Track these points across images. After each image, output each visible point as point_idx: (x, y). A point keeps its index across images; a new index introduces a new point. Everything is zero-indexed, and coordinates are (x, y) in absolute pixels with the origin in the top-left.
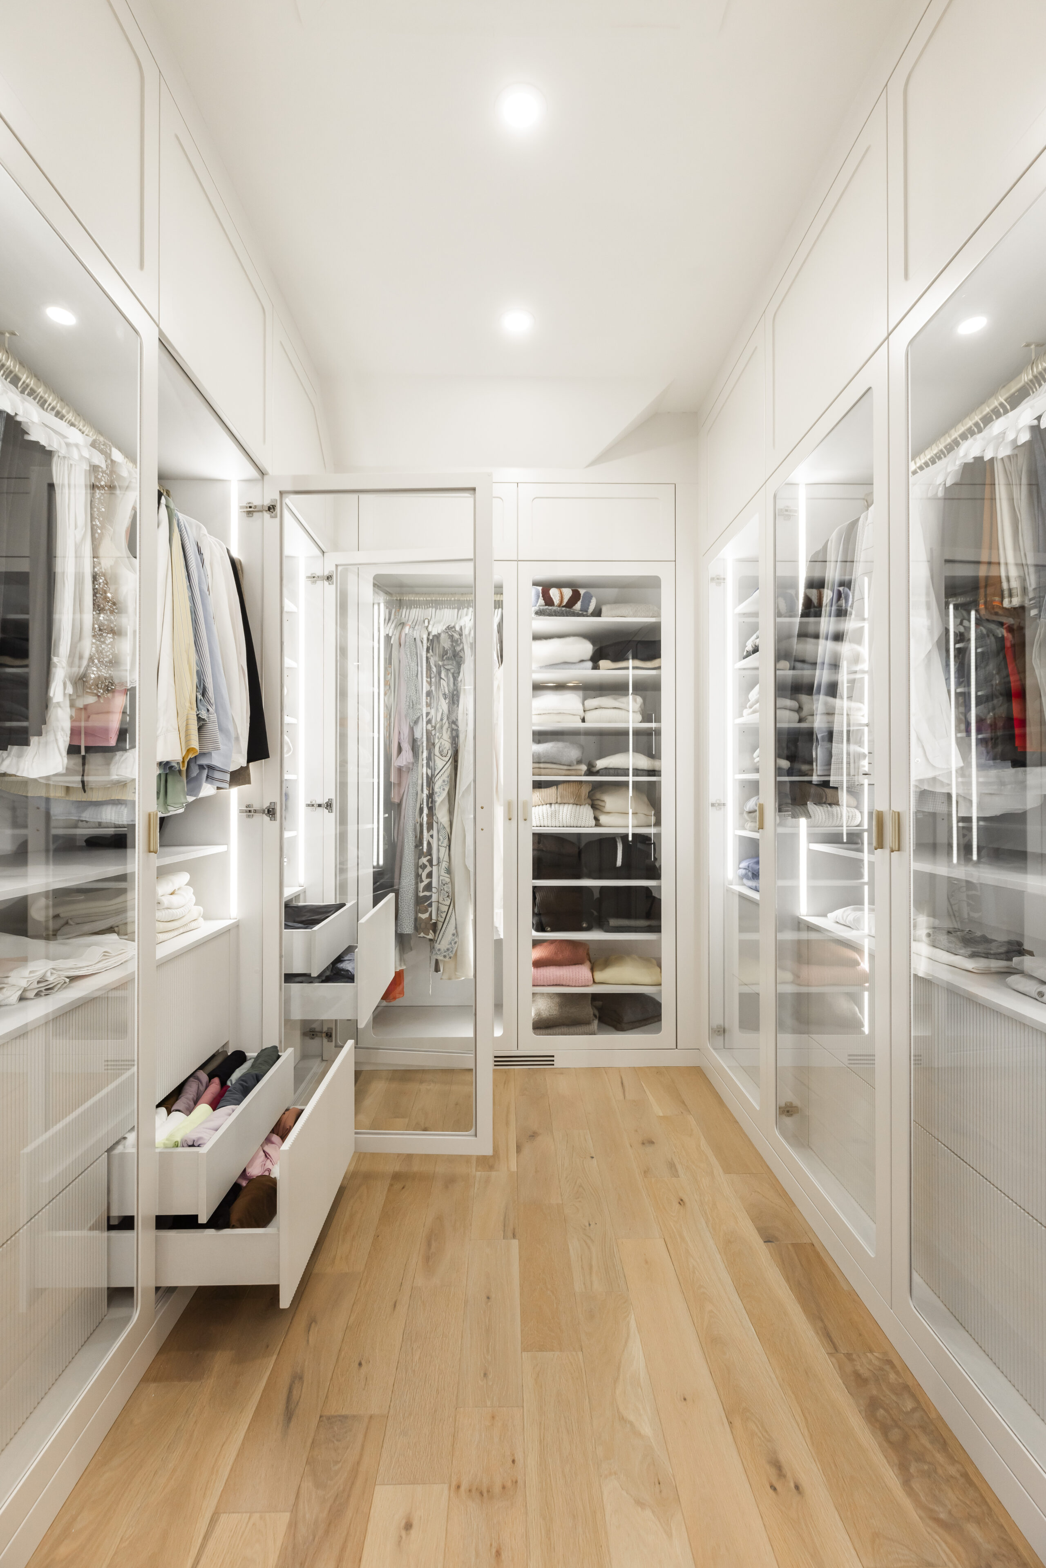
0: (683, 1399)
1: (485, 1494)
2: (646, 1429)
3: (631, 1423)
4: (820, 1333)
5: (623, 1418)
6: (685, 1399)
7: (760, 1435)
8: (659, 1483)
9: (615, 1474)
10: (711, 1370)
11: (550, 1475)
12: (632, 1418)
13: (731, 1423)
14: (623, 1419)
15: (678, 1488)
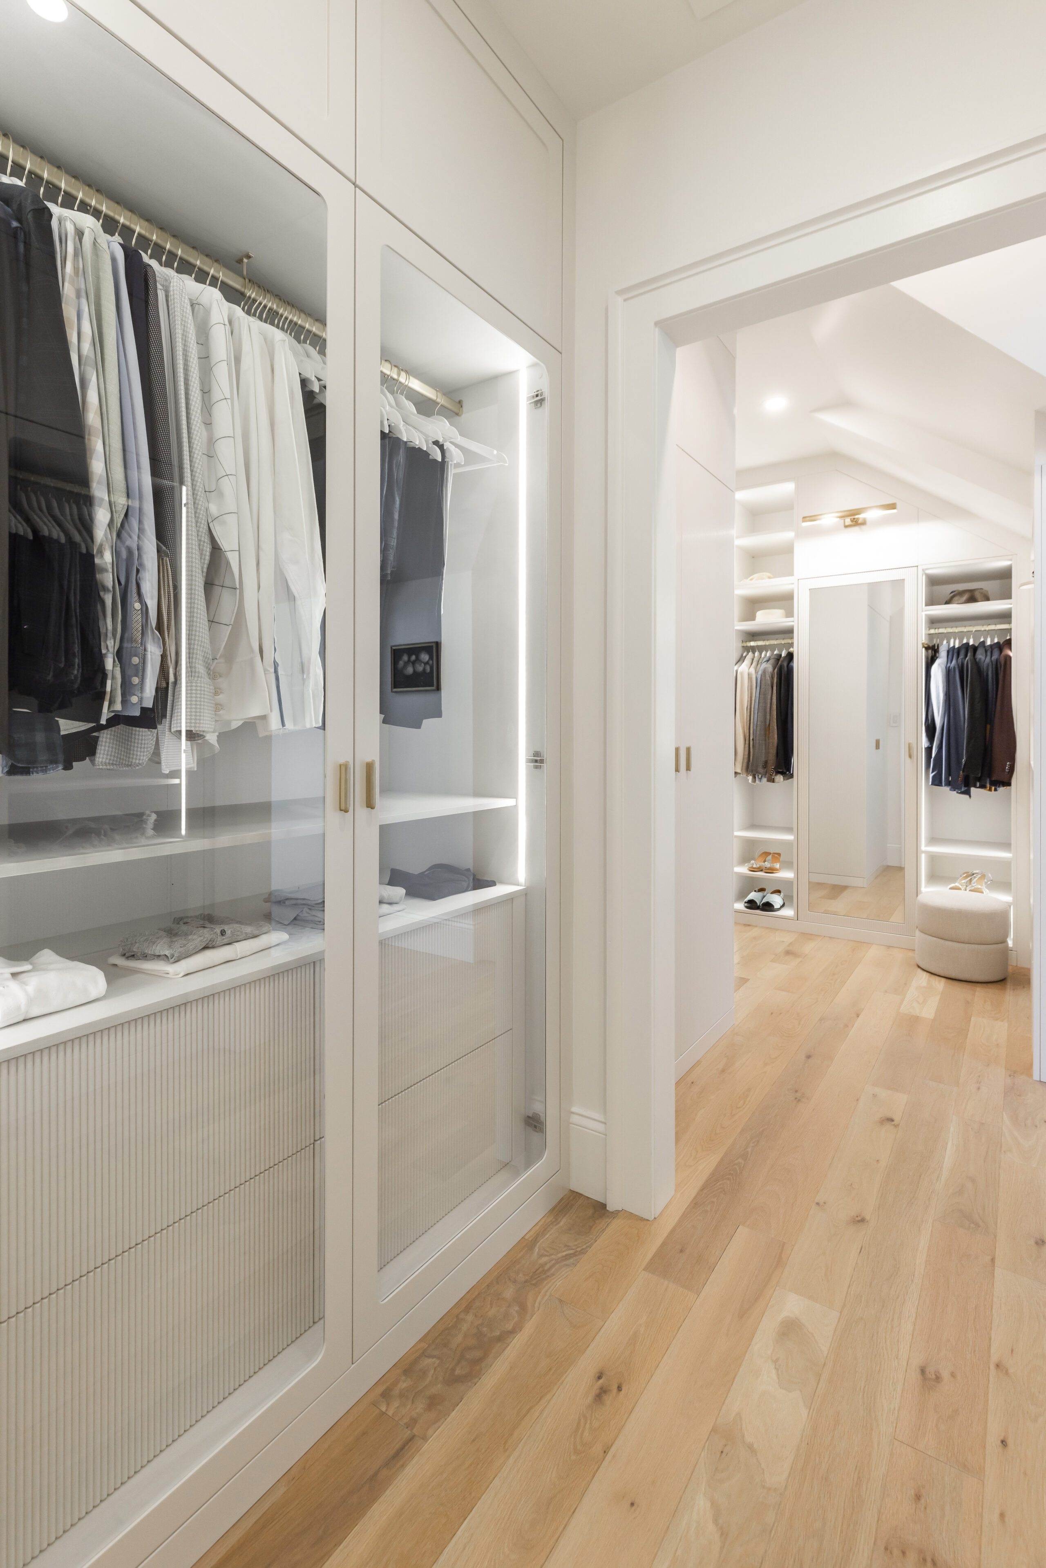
0: (635, 1506)
1: (929, 1560)
2: (702, 1504)
3: (715, 1521)
4: (401, 1463)
5: (722, 1534)
6: (632, 1504)
7: (588, 1426)
8: (722, 1452)
9: (764, 1487)
10: (571, 1513)
11: (842, 1531)
12: (711, 1526)
13: (605, 1452)
14: (724, 1534)
15: (706, 1438)
